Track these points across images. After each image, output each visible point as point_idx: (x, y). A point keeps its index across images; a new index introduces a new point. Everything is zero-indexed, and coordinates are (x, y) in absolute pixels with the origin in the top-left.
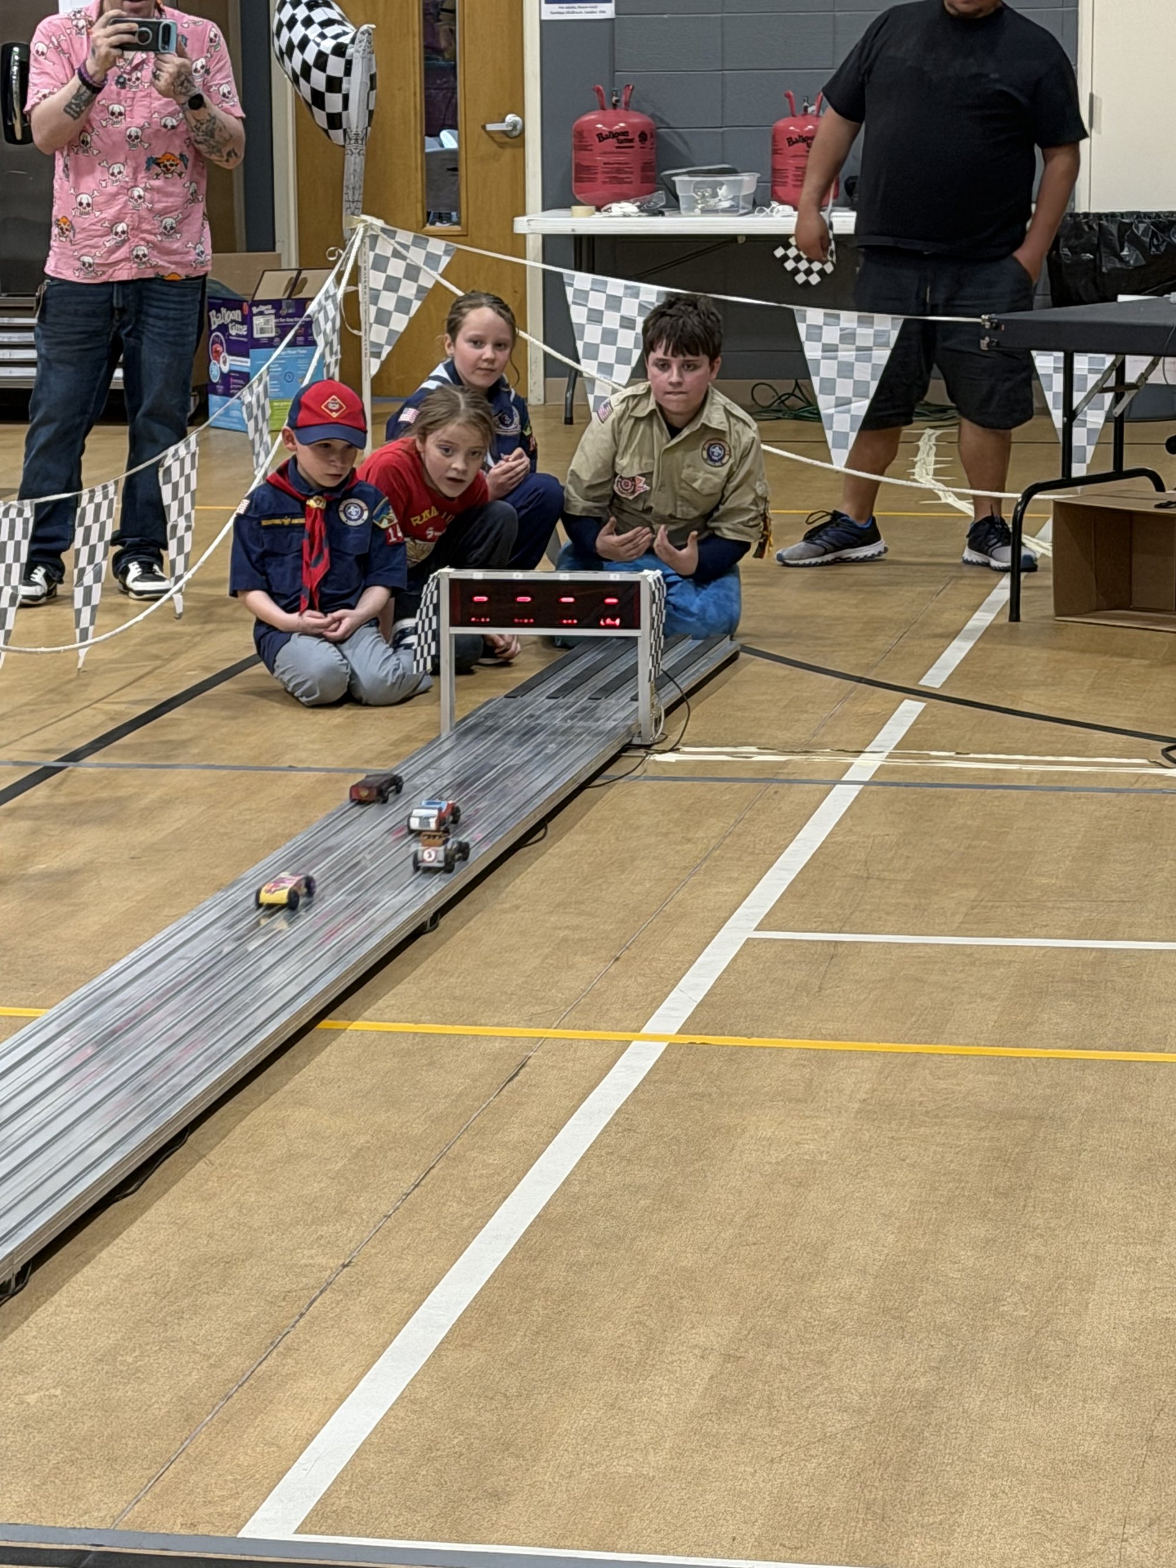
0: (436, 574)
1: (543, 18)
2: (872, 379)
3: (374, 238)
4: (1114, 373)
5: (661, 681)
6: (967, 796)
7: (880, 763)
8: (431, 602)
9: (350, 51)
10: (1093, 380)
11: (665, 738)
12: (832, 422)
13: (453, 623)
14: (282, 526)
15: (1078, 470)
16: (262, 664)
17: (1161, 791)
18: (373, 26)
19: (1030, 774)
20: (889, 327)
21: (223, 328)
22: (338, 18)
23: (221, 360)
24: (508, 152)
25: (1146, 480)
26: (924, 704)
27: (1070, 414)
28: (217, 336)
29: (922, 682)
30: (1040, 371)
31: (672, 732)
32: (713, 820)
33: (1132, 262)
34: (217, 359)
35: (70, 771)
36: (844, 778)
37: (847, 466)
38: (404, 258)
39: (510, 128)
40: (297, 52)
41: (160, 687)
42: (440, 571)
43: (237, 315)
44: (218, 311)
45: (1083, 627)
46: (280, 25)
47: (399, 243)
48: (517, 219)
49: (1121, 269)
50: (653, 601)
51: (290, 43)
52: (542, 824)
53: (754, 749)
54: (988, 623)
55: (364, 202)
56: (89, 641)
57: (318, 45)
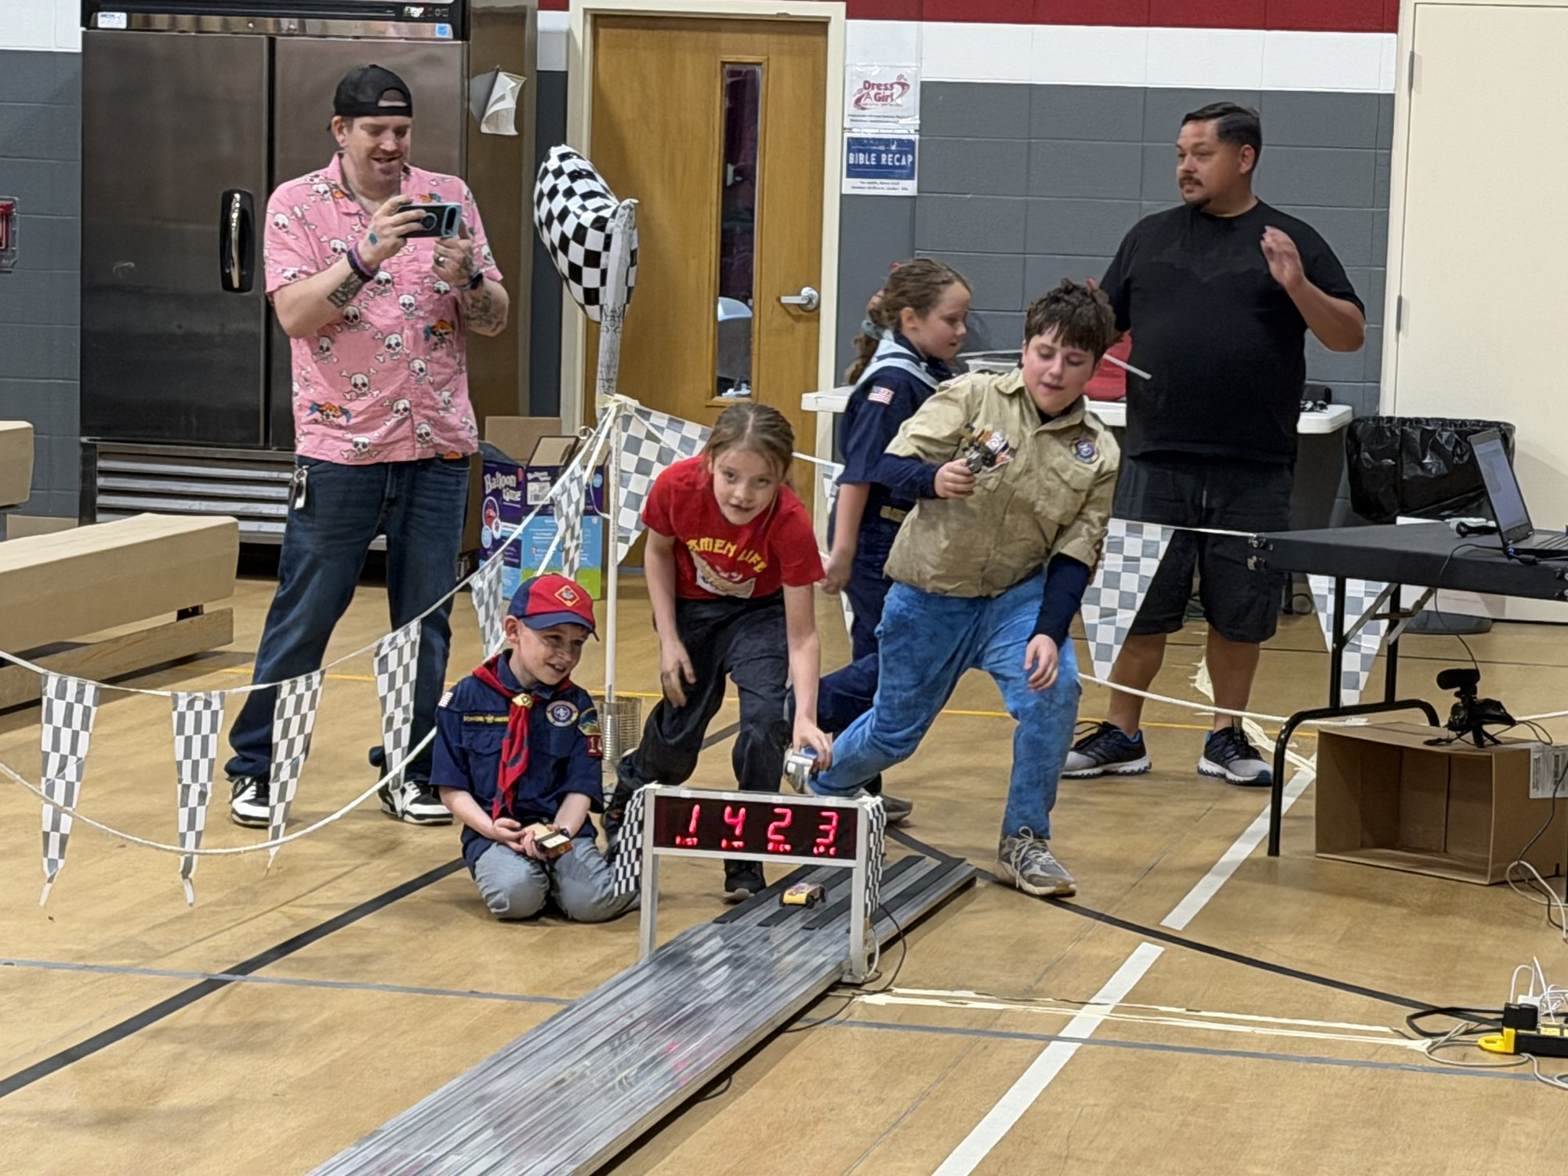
0: (642, 789)
1: (844, 192)
2: (1139, 591)
3: (627, 419)
4: (1389, 598)
5: (877, 915)
6: (1189, 1061)
7: (1102, 1018)
8: (636, 819)
9: (610, 225)
10: (1369, 602)
11: (879, 975)
12: (1095, 633)
13: (658, 842)
14: (485, 724)
15: (1348, 697)
16: (467, 869)
17: (1401, 1067)
18: (636, 201)
19: (1262, 1039)
20: (1158, 538)
21: (497, 493)
22: (602, 191)
23: (494, 526)
24: (801, 327)
25: (1419, 712)
26: (1162, 949)
27: (1341, 640)
28: (491, 501)
29: (1164, 923)
30: (1314, 591)
31: (887, 970)
32: (913, 1077)
33: (1434, 470)
34: (490, 525)
35: (236, 986)
36: (1062, 1034)
37: (1108, 680)
38: (657, 440)
39: (805, 302)
40: (556, 223)
41: (357, 889)
42: (647, 786)
43: (511, 480)
44: (493, 475)
45: (1341, 866)
46: (541, 194)
47: (653, 425)
48: (805, 396)
49: (1422, 477)
50: (871, 830)
51: (550, 213)
52: (727, 1074)
53: (971, 994)
54: (1245, 856)
55: (619, 381)
56: (280, 840)
57: (578, 217)
